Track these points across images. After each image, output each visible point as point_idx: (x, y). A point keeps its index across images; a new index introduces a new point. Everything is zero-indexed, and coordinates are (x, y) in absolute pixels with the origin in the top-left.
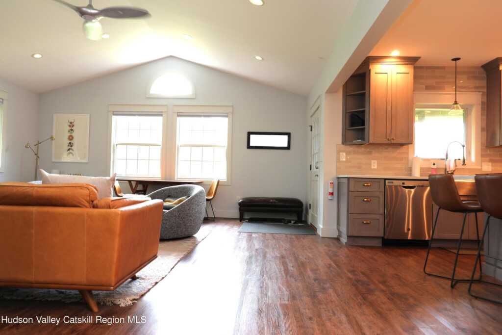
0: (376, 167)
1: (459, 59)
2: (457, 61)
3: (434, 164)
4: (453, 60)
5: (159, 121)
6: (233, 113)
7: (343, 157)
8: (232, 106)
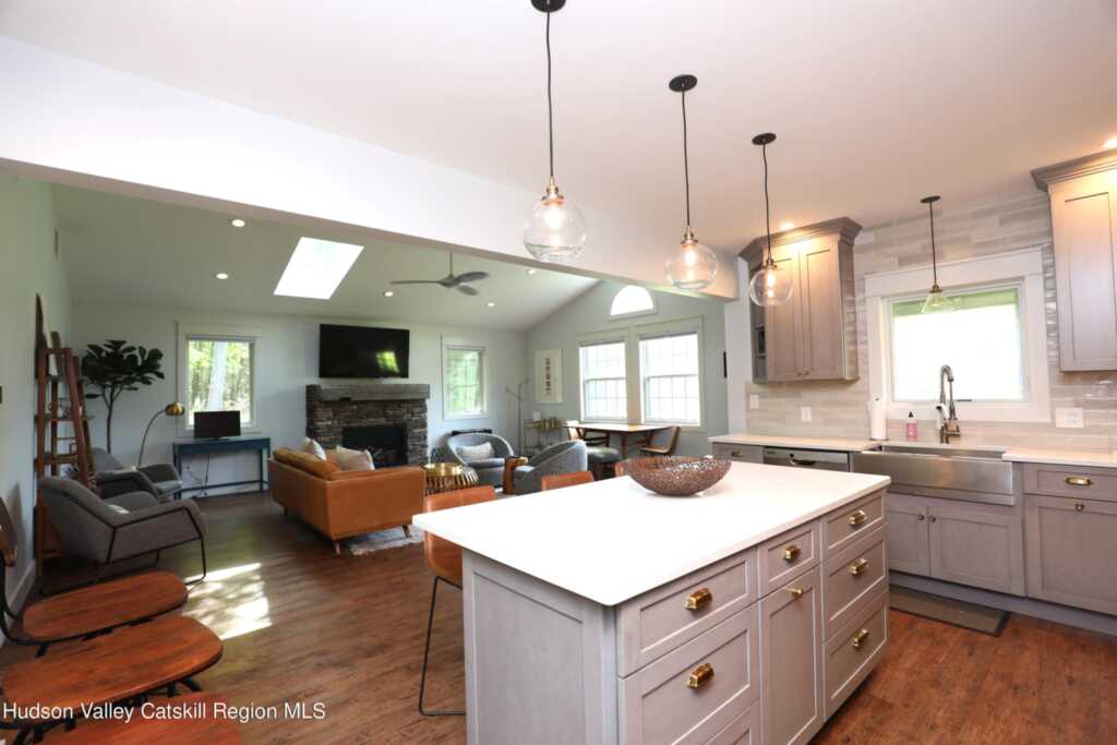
0: (810, 419)
1: (937, 198)
2: (934, 204)
3: (911, 415)
4: (924, 201)
5: (621, 347)
6: (703, 327)
7: (755, 402)
8: (702, 317)
